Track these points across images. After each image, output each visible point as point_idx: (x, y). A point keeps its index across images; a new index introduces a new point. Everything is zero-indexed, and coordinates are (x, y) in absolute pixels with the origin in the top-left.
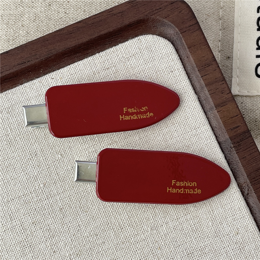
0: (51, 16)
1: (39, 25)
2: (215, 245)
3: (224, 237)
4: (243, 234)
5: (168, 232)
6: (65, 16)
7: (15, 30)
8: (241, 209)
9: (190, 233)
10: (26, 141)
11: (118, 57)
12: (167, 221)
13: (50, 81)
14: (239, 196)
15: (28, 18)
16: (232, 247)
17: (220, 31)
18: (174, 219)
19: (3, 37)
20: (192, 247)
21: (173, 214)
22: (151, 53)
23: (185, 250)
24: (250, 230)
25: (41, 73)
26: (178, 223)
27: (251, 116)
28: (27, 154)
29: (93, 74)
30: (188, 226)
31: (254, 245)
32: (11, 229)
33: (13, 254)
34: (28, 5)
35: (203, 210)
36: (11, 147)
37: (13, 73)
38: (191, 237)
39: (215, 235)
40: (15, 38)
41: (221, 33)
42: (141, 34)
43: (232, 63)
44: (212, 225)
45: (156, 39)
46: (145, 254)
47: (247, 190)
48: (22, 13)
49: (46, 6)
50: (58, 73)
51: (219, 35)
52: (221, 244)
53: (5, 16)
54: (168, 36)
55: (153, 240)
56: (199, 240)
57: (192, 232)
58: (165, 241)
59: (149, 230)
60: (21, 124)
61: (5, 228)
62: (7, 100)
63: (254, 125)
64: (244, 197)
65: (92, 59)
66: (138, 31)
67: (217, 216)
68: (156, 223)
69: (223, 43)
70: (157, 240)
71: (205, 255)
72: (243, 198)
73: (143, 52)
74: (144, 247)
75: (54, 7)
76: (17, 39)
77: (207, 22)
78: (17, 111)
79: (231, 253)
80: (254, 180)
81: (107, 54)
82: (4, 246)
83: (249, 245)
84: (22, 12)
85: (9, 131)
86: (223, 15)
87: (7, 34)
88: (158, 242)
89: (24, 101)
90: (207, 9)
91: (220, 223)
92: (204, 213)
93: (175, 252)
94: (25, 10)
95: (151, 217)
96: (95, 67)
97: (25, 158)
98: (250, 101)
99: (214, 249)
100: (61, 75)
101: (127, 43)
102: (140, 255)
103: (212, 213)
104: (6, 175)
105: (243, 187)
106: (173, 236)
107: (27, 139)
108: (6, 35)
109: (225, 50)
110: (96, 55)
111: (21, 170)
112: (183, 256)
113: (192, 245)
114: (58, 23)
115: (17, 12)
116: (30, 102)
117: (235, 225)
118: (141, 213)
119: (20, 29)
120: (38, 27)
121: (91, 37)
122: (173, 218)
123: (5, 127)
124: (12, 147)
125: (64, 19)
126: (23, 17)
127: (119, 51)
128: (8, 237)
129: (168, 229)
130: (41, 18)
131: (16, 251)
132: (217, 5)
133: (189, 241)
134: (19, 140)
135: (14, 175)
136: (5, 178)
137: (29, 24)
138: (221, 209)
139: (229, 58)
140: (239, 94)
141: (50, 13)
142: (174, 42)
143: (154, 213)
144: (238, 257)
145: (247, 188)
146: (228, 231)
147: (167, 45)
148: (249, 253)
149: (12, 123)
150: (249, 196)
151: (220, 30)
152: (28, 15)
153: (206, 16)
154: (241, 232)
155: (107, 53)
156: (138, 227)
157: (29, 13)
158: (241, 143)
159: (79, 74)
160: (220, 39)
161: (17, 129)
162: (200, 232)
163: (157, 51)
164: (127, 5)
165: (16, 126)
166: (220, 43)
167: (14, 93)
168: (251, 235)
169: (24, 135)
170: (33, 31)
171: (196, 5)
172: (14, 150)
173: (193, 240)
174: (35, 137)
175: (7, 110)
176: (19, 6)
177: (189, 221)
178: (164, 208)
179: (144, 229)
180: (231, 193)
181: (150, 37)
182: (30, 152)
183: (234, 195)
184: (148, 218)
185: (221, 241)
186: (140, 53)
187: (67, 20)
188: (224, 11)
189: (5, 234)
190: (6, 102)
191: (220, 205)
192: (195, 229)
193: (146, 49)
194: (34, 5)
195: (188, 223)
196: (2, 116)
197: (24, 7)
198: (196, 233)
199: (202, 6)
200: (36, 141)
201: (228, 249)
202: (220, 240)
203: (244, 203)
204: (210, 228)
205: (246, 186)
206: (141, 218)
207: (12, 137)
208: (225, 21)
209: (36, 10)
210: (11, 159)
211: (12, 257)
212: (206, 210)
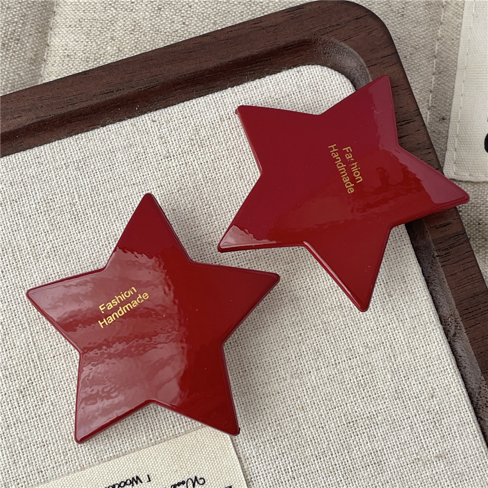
0: (160, 27)
1: (139, 39)
2: (394, 411)
3: (410, 400)
4: (441, 398)
5: (319, 384)
6: (182, 29)
7: (99, 45)
8: (441, 358)
9: (355, 388)
10: (102, 216)
11: (263, 97)
12: (318, 366)
13: (149, 124)
14: (440, 336)
15: (122, 27)
16: (422, 417)
17: (433, 76)
18: (331, 364)
19: (79, 55)
20: (356, 412)
21: (329, 356)
22: (317, 95)
23: (344, 416)
24: (453, 392)
25: (136, 111)
26: (335, 370)
27: (472, 214)
28: (102, 237)
29: (219, 120)
30: (352, 377)
31: (458, 418)
32: (65, 354)
33: (64, 395)
34: (124, 6)
35: (378, 354)
36: (76, 223)
37: (92, 107)
38: (356, 396)
39: (396, 395)
40: (99, 56)
41: (434, 79)
42: (304, 64)
43: (448, 127)
44: (392, 378)
45: (327, 72)
46: (279, 416)
47: (453, 328)
48: (113, 19)
49: (153, 10)
50: (164, 113)
51: (431, 83)
52: (404, 411)
53: (86, 21)
54: (346, 70)
55: (294, 394)
56: (369, 401)
57: (357, 388)
58: (312, 398)
59: (288, 379)
60: (96, 189)
61: (54, 353)
62: (77, 149)
63: (476, 230)
64: (447, 338)
65: (220, 95)
66: (299, 58)
67: (402, 366)
68: (300, 368)
69: (436, 96)
70: (300, 395)
71: (376, 427)
72: (446, 341)
73: (304, 92)
74: (277, 405)
75: (167, 13)
76: (102, 58)
77: (413, 58)
78: (92, 167)
79: (419, 428)
80: (467, 311)
81: (246, 91)
82: (50, 381)
83: (449, 417)
84: (114, 17)
85: (77, 198)
86: (440, 50)
87: (86, 49)
88: (301, 398)
89: (105, 152)
90: (414, 37)
91: (405, 377)
92: (380, 359)
93: (327, 417)
94: (120, 13)
95: (293, 357)
96: (225, 109)
97: (97, 243)
98: (472, 191)
99: (392, 418)
100: (168, 116)
101: (278, 76)
102: (269, 417)
103: (393, 360)
104: (64, 267)
105: (447, 323)
106: (326, 391)
107: (104, 213)
108: (84, 52)
109: (439, 106)
110: (227, 90)
111: (90, 261)
112: (339, 425)
113: (356, 408)
114: (170, 39)
115: (105, 16)
116: (114, 155)
117: (430, 383)
118: (277, 350)
119: (108, 43)
120: (136, 42)
121: (222, 61)
122: (329, 363)
123: (70, 191)
124: (78, 224)
125: (180, 33)
126: (115, 24)
127: (265, 87)
128: (58, 368)
129: (320, 379)
130: (144, 29)
131: (69, 391)
132: (431, 34)
133: (352, 402)
134: (91, 214)
135: (76, 268)
136: (63, 273)
137: (123, 37)
138: (408, 355)
139: (444, 119)
140: (456, 178)
141: (159, 23)
142: (355, 81)
143: (299, 352)
144: (430, 434)
145: (454, 325)
146: (417, 391)
147: (344, 84)
148: (449, 430)
149: (83, 185)
150: (456, 338)
151: (434, 74)
152: (124, 23)
153: (412, 49)
154: (438, 394)
155: (245, 88)
156: (270, 372)
157: (124, 19)
158: (450, 250)
159: (197, 118)
160: (432, 89)
161: (89, 196)
162: (372, 388)
163: (326, 93)
164: (284, 14)
165: (88, 192)
166: (431, 95)
167: (90, 138)
168: (454, 402)
169: (99, 207)
170: (129, 47)
171: (397, 30)
172: (82, 229)
173: (359, 401)
174: (116, 212)
175: (76, 164)
176: (110, 6)
177: (355, 369)
178: (315, 344)
179: (279, 376)
180: (428, 330)
181: (317, 69)
182: (106, 234)
183: (432, 334)
184: (288, 358)
185: (404, 407)
186: (298, 93)
187: (184, 36)
188: (442, 44)
189: (53, 361)
190: (75, 152)
191: (408, 349)
192: (363, 383)
193: (308, 88)
194: (135, 7)
195: (352, 373)
196: (68, 174)
197: (118, 9)
198: (364, 390)
199: (407, 33)
200: (117, 218)
201: (415, 420)
202: (403, 404)
203: (447, 348)
204: (388, 383)
205: (453, 321)
206: (277, 358)
207: (80, 207)
208: (444, 60)
209: (137, 14)
210: (75, 243)
211: (62, 399)
212: (385, 355)
